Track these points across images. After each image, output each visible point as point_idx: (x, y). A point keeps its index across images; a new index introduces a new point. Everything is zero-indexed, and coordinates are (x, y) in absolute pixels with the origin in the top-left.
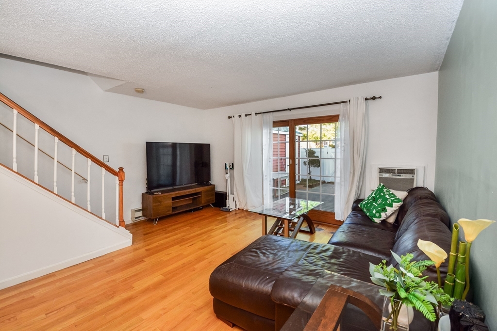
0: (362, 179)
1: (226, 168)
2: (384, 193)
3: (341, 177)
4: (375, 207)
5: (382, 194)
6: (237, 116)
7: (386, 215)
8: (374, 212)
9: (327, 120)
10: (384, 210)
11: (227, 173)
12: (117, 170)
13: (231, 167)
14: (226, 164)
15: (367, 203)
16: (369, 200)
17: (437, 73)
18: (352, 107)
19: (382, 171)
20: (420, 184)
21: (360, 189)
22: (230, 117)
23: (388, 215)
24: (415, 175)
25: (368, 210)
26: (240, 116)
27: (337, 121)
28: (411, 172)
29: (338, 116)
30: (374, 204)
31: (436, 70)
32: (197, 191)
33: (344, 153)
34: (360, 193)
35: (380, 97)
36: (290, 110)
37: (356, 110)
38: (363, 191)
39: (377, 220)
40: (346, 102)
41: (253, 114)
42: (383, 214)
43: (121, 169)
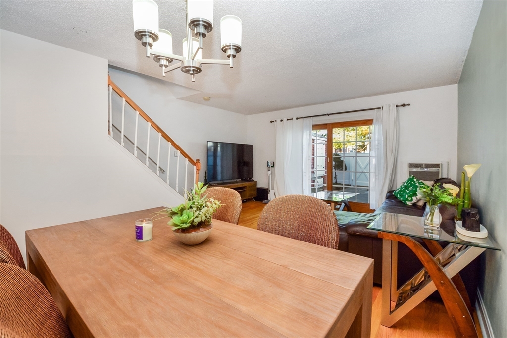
0: (394, 174)
1: (268, 166)
2: (414, 182)
3: (375, 173)
4: (407, 193)
5: (413, 183)
6: (279, 121)
7: (417, 199)
8: (407, 196)
9: (362, 123)
10: (415, 195)
11: (268, 171)
12: (195, 161)
13: (272, 165)
14: (268, 162)
15: (400, 191)
16: (401, 188)
17: (457, 85)
18: (384, 113)
19: (411, 165)
20: (445, 176)
21: (393, 181)
22: (272, 122)
23: (419, 199)
24: (440, 169)
25: (401, 196)
26: (282, 120)
27: (371, 124)
28: (437, 166)
29: (372, 120)
30: (406, 190)
31: (456, 83)
32: (243, 186)
33: (378, 151)
34: (393, 185)
35: (409, 105)
36: (328, 115)
37: (388, 116)
38: (395, 183)
39: (409, 203)
40: (380, 108)
41: (294, 119)
42: (414, 199)
43: (198, 160)
